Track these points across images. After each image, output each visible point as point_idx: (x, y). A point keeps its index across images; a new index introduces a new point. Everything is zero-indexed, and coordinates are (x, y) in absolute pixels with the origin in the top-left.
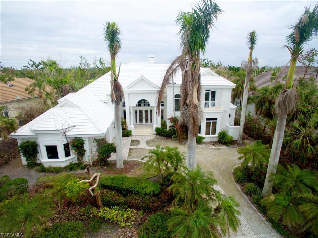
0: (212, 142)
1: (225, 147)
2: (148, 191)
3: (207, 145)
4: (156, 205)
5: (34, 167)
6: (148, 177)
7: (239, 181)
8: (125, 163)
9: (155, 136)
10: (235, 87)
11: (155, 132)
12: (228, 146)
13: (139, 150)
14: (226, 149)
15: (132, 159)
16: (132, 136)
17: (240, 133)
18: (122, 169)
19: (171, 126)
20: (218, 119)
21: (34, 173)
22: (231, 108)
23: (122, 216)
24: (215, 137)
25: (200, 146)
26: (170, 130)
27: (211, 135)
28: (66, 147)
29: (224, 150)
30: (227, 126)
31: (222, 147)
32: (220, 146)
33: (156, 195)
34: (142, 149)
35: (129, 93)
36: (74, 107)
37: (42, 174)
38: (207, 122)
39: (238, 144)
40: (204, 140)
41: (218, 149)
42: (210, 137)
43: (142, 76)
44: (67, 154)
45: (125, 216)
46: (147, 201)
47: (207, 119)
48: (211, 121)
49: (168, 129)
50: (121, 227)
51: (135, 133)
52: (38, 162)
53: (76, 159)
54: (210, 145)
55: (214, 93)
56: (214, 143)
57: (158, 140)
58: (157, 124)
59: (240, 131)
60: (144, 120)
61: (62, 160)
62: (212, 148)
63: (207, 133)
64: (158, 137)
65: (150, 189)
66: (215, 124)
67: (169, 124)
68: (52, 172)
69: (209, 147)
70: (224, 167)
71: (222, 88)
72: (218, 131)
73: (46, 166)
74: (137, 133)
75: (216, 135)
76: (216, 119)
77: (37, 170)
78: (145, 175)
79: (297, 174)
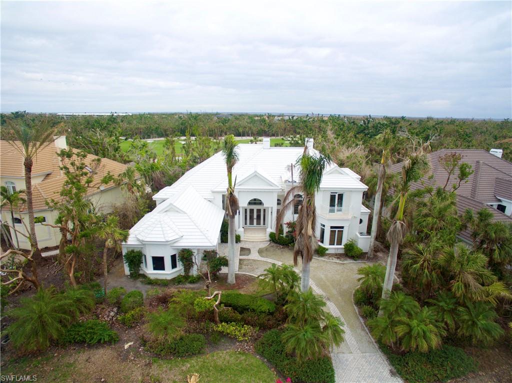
0: (336, 255)
1: (352, 261)
2: (263, 309)
3: (331, 258)
4: (271, 323)
5: (139, 278)
6: (262, 294)
7: (358, 303)
8: (237, 277)
9: (269, 243)
10: (367, 190)
11: (268, 238)
12: (355, 260)
13: (250, 261)
14: (352, 264)
15: (244, 273)
16: (242, 242)
17: (370, 245)
18: (234, 284)
19: (289, 232)
20: (344, 228)
21: (139, 285)
22: (361, 212)
23: (240, 331)
24: (339, 248)
25: (322, 259)
26: (287, 236)
27: (336, 246)
28: (173, 258)
29: (350, 265)
30: (356, 235)
31: (349, 262)
32: (346, 260)
33: (271, 314)
34: (254, 260)
35: (239, 191)
36: (180, 213)
37: (149, 286)
38: (331, 231)
39: (369, 259)
40: (327, 252)
41: (343, 264)
42: (335, 248)
43: (256, 172)
44: (174, 266)
45: (243, 331)
46: (263, 319)
47: (332, 227)
48: (337, 230)
49: (285, 234)
50: (239, 342)
51: (244, 238)
52: (141, 272)
53: (183, 271)
54: (334, 259)
55: (341, 197)
56: (338, 256)
57: (272, 249)
58: (271, 228)
59: (371, 242)
60: (255, 221)
61: (168, 273)
62: (336, 262)
63: (332, 243)
64: (273, 244)
65: (266, 307)
66: (341, 233)
67: (286, 229)
68: (159, 285)
69: (333, 261)
70: (345, 287)
71: (352, 191)
72: (344, 241)
73: (152, 277)
74: (247, 239)
75: (342, 246)
76: (342, 227)
77: (142, 282)
78: (259, 293)
79: (400, 300)
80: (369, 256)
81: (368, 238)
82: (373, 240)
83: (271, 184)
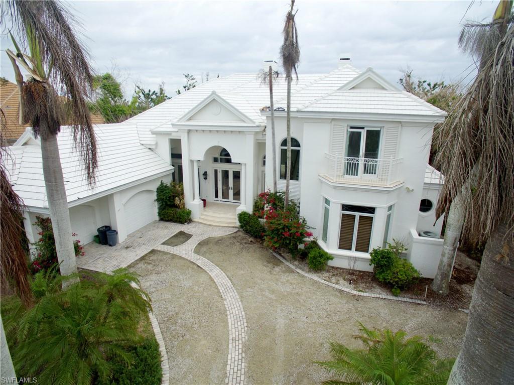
0: (352, 272)
1: (384, 295)
3: (334, 279)
9: (236, 230)
10: (442, 120)
11: (236, 223)
14: (382, 302)
20: (377, 211)
22: (425, 183)
24: (361, 260)
25: (315, 277)
27: (353, 253)
29: (374, 304)
30: (410, 234)
31: (379, 293)
32: (370, 288)
34: (174, 257)
35: (190, 130)
38: (343, 215)
39: (434, 297)
40: (330, 263)
41: (357, 298)
42: (350, 258)
43: (214, 93)
47: (346, 207)
48: (358, 214)
51: (200, 218)
54: (342, 281)
55: (374, 138)
56: (355, 277)
59: (443, 255)
60: (231, 192)
62: (341, 291)
63: (345, 243)
64: (243, 234)
66: (367, 223)
69: (336, 286)
71: (401, 122)
72: (376, 242)
74: (204, 219)
76: (372, 210)
80: (435, 288)
81: (438, 244)
82: (448, 249)
83: (241, 117)
